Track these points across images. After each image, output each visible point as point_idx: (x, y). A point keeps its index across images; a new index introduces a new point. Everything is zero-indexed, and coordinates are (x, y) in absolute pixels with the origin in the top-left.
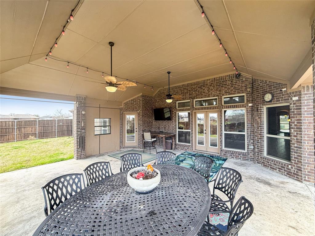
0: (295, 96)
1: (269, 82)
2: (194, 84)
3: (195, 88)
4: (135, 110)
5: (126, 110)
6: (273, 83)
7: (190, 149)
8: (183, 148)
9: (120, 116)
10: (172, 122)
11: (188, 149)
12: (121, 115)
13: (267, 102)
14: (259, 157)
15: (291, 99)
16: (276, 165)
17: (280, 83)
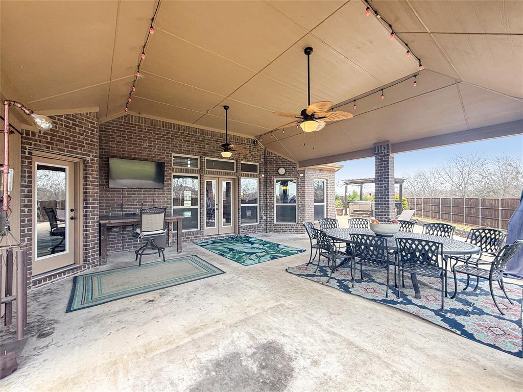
0: (301, 173)
1: (282, 158)
2: (207, 133)
3: (209, 140)
4: (78, 151)
5: (47, 143)
6: (286, 160)
7: (200, 237)
8: (187, 238)
9: (22, 162)
10: (164, 192)
11: (197, 237)
12: (27, 158)
13: (280, 175)
14: (271, 225)
15: (299, 175)
16: (287, 227)
17: (291, 161)
